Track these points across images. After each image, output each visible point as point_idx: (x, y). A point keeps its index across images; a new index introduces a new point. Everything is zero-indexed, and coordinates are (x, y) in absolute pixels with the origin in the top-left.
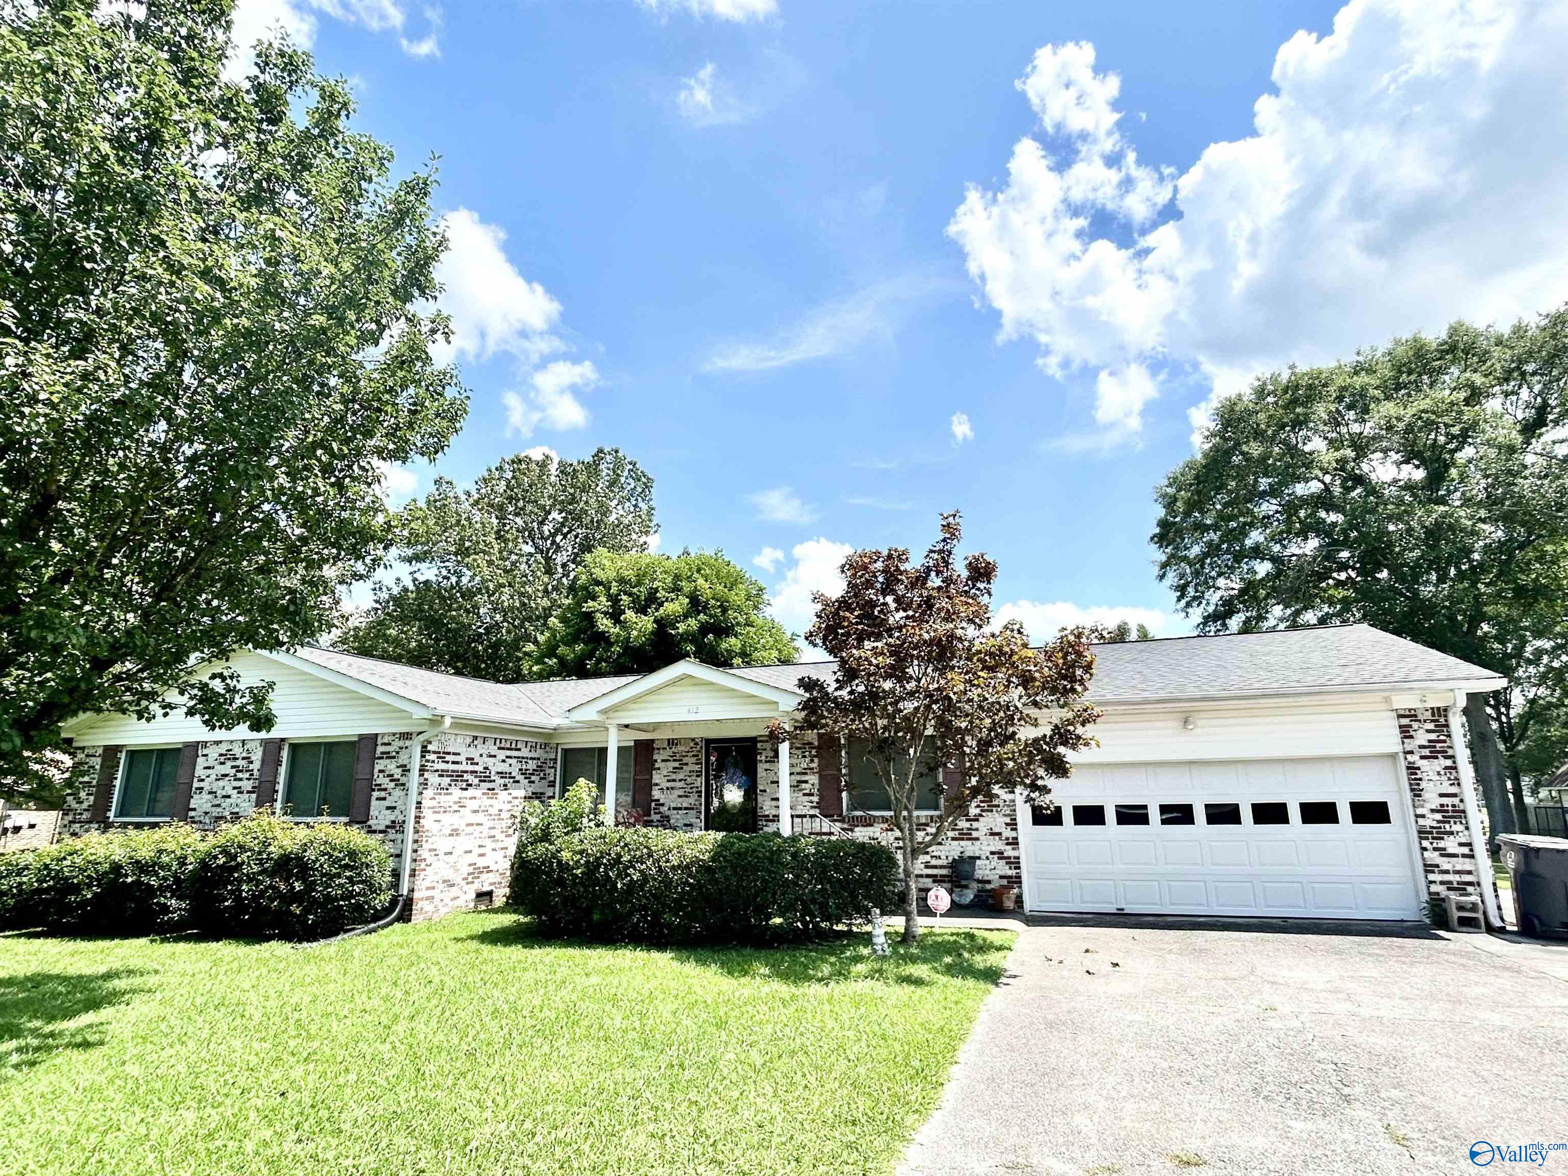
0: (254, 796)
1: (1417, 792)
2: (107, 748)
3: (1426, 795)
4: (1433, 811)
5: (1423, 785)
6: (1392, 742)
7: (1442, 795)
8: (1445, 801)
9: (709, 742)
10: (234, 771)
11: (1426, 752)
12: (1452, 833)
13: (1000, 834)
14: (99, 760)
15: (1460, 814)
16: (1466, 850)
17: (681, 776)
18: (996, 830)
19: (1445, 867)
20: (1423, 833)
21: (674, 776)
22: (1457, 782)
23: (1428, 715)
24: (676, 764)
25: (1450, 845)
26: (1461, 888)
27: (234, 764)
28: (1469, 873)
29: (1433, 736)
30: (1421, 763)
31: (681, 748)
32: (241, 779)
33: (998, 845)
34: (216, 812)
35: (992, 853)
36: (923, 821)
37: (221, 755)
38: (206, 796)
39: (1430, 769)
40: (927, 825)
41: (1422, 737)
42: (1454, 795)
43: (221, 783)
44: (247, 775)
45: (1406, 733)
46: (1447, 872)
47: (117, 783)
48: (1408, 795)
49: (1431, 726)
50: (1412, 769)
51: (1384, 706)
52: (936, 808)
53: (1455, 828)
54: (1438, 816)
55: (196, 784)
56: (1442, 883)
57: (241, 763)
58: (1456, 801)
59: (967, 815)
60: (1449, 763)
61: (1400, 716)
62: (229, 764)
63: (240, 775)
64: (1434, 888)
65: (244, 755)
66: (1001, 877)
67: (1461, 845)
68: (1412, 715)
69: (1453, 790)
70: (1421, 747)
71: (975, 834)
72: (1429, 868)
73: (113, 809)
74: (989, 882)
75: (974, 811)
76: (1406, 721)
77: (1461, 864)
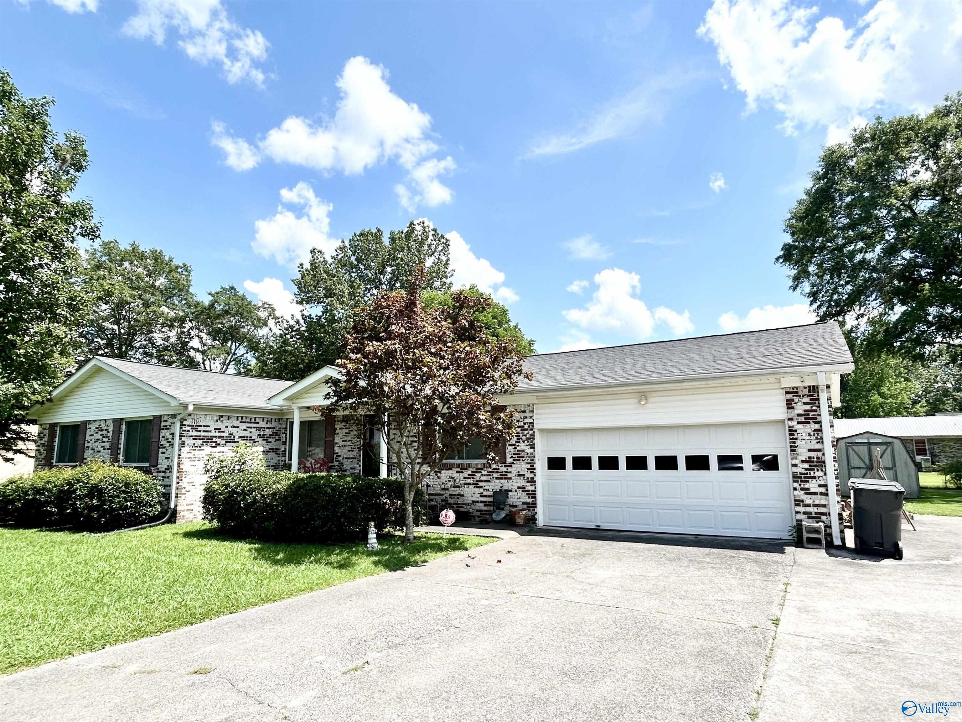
0: (110, 451)
1: (794, 448)
2: (51, 425)
3: (799, 450)
4: (803, 462)
5: (798, 442)
6: (780, 412)
7: (810, 450)
8: (813, 454)
9: (365, 416)
10: (102, 437)
11: (802, 419)
12: (814, 478)
13: (523, 475)
14: (48, 432)
15: (821, 464)
16: (823, 490)
17: (349, 438)
18: (522, 473)
19: (808, 502)
20: (796, 478)
21: (346, 438)
22: (821, 440)
23: (806, 391)
24: (347, 431)
25: (813, 486)
26: (817, 517)
27: (102, 433)
28: (824, 506)
29: (808, 407)
30: (798, 427)
31: (350, 421)
32: (104, 442)
33: (522, 482)
35: (519, 488)
36: (479, 466)
37: (97, 428)
38: (90, 451)
39: (803, 430)
40: (482, 469)
41: (800, 408)
42: (819, 450)
43: (96, 444)
44: (107, 439)
45: (790, 405)
46: (809, 505)
47: (56, 444)
48: (789, 450)
49: (807, 400)
50: (792, 431)
51: (777, 386)
52: (487, 459)
53: (818, 474)
54: (806, 466)
55: (86, 445)
56: (804, 513)
57: (105, 432)
58: (820, 454)
59: (505, 463)
60: (817, 426)
61: (787, 393)
63: (104, 439)
64: (799, 517)
65: (106, 428)
66: (524, 503)
67: (820, 486)
68: (794, 392)
69: (818, 446)
70: (799, 415)
71: (509, 475)
72: (798, 502)
73: (55, 458)
74: (516, 506)
75: (509, 460)
76: (790, 396)
77: (819, 500)
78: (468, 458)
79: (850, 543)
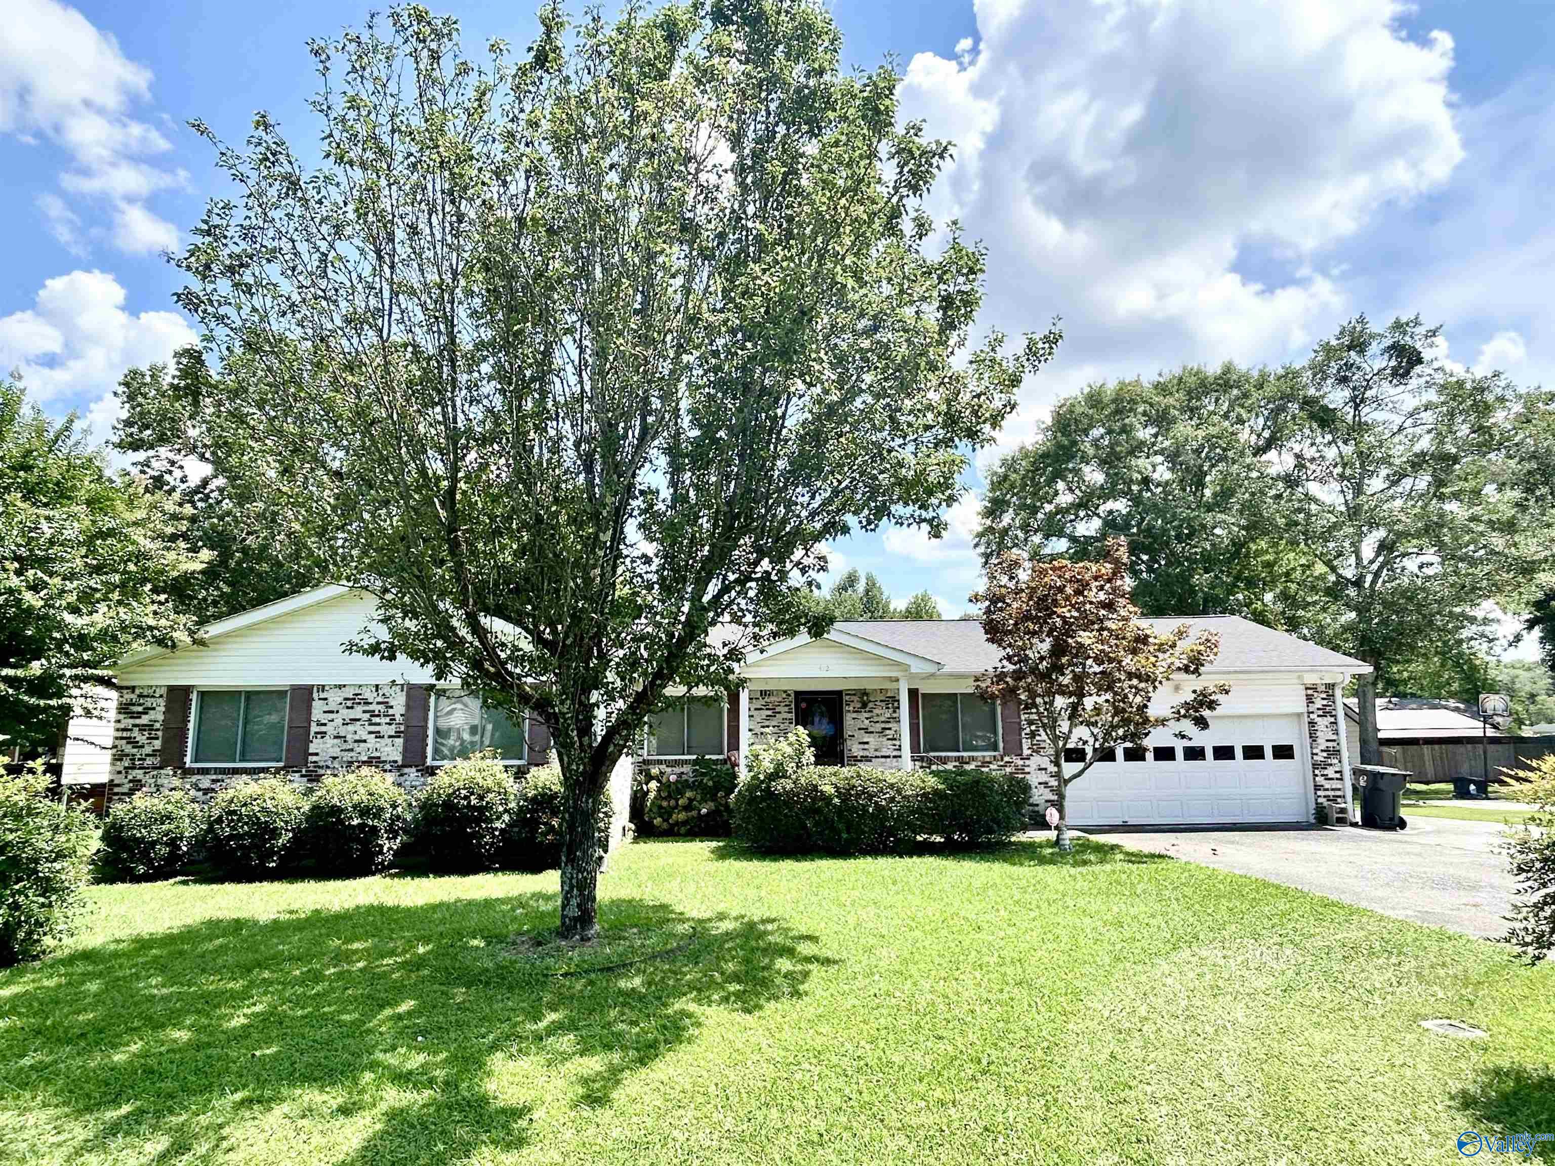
0: (399, 741)
1: (1313, 737)
2: (171, 689)
3: (1319, 741)
4: (1322, 751)
5: (1318, 734)
6: (1300, 706)
7: (1328, 741)
8: (1330, 744)
9: (798, 694)
10: (368, 715)
11: (1320, 712)
12: (1331, 765)
13: (1045, 769)
14: (162, 702)
15: (1336, 753)
16: (1338, 775)
17: (774, 723)
18: (1044, 766)
19: (1327, 786)
20: (1315, 766)
21: (767, 723)
22: (1336, 733)
23: (1323, 688)
24: (770, 713)
25: (1330, 771)
26: (1334, 799)
27: (367, 708)
28: (1339, 790)
29: (1325, 702)
30: (1318, 720)
31: (772, 699)
32: (379, 724)
34: (347, 756)
35: (1040, 783)
36: (988, 759)
37: (346, 699)
38: (330, 741)
39: (1323, 723)
40: (990, 763)
41: (1319, 703)
42: (1334, 741)
43: (351, 728)
44: (387, 720)
45: (1310, 699)
46: (1327, 790)
47: (191, 726)
48: (1308, 740)
49: (1324, 696)
50: (1312, 723)
51: (1298, 682)
52: (995, 749)
53: (1335, 761)
54: (1325, 754)
55: (314, 728)
56: (1325, 797)
57: (376, 708)
58: (1335, 744)
59: (1021, 755)
60: (1332, 720)
61: (1307, 689)
62: (359, 709)
63: (376, 720)
64: (1320, 800)
65: (380, 699)
66: (1046, 801)
67: (1336, 772)
68: (1314, 688)
69: (1334, 737)
70: (1319, 709)
71: (1027, 770)
72: (1317, 787)
73: (189, 753)
74: (1037, 805)
75: (1026, 752)
76: (1310, 692)
77: (1337, 784)
78: (965, 750)
79: (1358, 818)
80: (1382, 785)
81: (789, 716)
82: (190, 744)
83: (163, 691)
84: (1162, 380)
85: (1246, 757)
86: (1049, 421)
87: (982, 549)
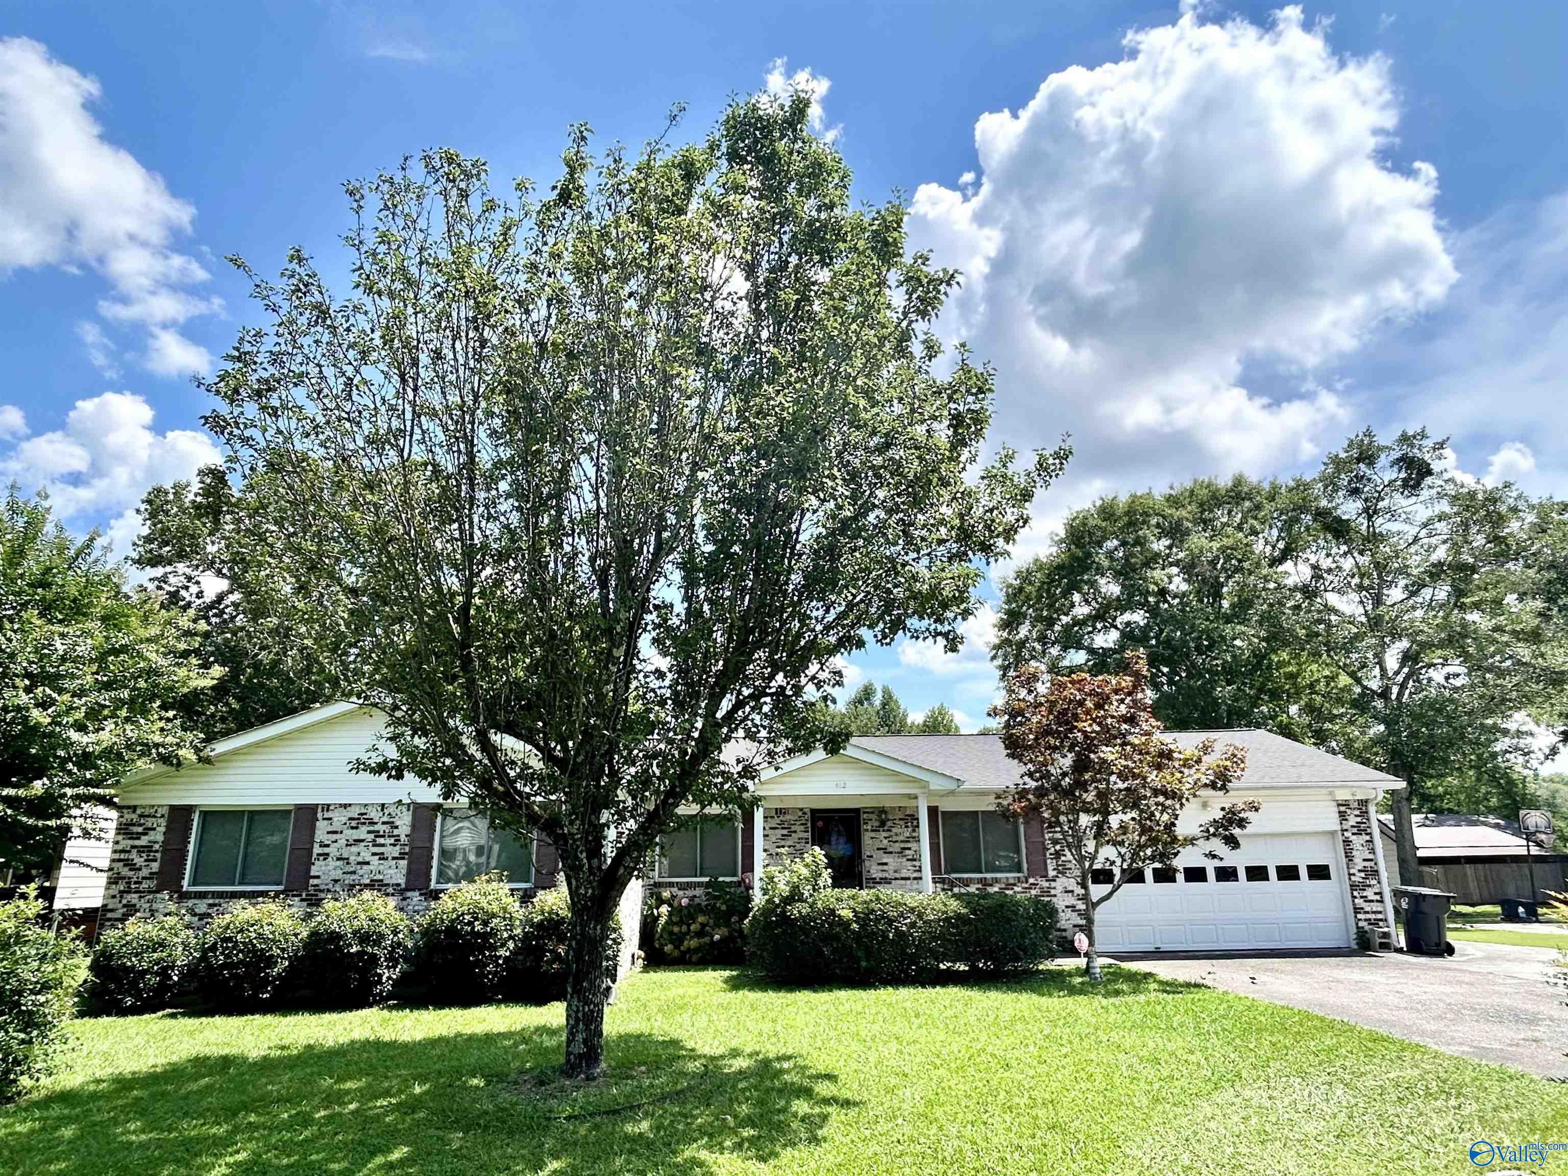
0: (403, 863)
1: (1349, 857)
2: (173, 808)
3: (1356, 860)
4: (1360, 871)
5: (1354, 853)
6: (1333, 824)
7: (1364, 860)
8: (1367, 864)
9: (813, 811)
10: (372, 836)
11: (1355, 830)
12: (1370, 886)
13: (1072, 892)
14: (163, 822)
15: (1375, 873)
16: (1378, 897)
17: (790, 843)
18: (1070, 888)
19: (1368, 909)
20: (1353, 887)
21: (783, 843)
22: (1372, 850)
23: (1356, 804)
24: (785, 832)
25: (1370, 893)
26: (1375, 923)
27: (371, 828)
28: (1380, 912)
29: (1359, 819)
30: (1353, 838)
31: (788, 817)
32: (383, 845)
33: (1071, 900)
34: (349, 879)
35: (1067, 907)
36: (1012, 881)
37: (351, 819)
38: (332, 863)
39: (1358, 841)
40: (1015, 885)
41: (1353, 820)
42: (1371, 860)
43: (354, 849)
44: (392, 841)
45: (1343, 816)
46: (1367, 912)
47: (191, 847)
48: (1344, 860)
49: (1357, 812)
50: (1347, 842)
51: (1330, 798)
52: (1020, 870)
53: (1374, 882)
54: (1363, 875)
55: (317, 850)
56: (1366, 920)
57: (381, 828)
58: (1372, 864)
59: (1046, 876)
60: (1368, 838)
61: (1339, 805)
62: (364, 829)
63: (381, 841)
64: (1361, 924)
65: (385, 819)
66: (1075, 926)
67: (1376, 894)
68: (1346, 804)
69: (1371, 856)
70: (1353, 827)
71: (1053, 892)
72: (1357, 910)
73: (187, 876)
74: (1065, 930)
75: (1052, 873)
76: (1343, 809)
77: (1376, 907)
78: (987, 871)
79: (1403, 944)
80: (1425, 907)
81: (805, 835)
82: (188, 867)
83: (165, 811)
84: (1172, 492)
85: (1280, 878)
86: (1063, 534)
87: (999, 662)
